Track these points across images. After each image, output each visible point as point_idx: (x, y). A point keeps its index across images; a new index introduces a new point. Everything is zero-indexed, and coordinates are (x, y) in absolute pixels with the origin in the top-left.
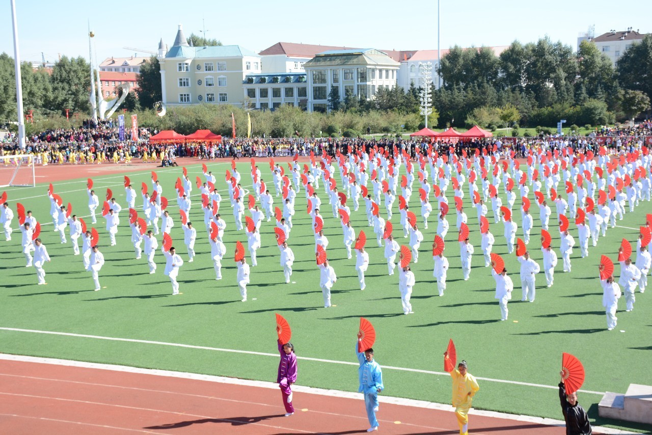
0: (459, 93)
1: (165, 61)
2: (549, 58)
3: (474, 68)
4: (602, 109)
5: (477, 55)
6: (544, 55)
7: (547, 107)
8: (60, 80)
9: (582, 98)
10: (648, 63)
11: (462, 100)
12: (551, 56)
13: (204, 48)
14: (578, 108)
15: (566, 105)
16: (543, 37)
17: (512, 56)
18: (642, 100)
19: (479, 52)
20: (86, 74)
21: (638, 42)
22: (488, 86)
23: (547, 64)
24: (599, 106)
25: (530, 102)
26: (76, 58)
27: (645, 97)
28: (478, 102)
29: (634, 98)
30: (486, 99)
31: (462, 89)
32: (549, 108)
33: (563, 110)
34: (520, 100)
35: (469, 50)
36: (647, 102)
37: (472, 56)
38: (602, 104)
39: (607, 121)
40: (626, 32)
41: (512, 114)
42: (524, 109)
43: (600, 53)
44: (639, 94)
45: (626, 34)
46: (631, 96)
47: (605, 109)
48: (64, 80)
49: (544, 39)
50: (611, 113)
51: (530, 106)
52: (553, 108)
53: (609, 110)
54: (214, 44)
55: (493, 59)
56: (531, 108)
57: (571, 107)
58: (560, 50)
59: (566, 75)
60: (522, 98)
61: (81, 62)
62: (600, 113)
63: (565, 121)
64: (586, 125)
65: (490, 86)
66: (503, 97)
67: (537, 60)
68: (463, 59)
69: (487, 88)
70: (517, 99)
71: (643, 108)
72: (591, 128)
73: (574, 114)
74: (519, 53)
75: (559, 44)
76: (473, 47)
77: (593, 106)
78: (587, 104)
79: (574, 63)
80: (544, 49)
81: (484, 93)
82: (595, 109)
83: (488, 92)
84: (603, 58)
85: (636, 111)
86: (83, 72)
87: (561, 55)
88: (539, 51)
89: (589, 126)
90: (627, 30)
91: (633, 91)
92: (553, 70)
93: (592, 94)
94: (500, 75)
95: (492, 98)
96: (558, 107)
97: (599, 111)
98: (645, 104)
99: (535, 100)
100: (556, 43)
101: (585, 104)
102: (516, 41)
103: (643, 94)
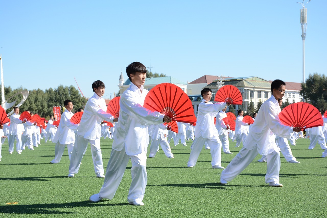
1: (123, 88)
8: (55, 100)
13: (150, 79)
20: (73, 96)
26: (69, 86)
48: (58, 100)
54: (162, 76)
61: (72, 89)
86: (72, 95)
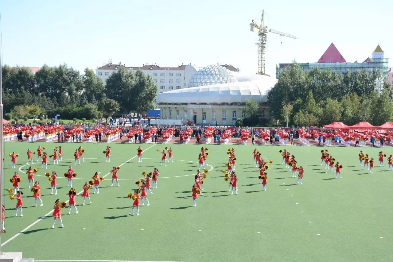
0: (6, 95)
2: (65, 76)
3: (18, 80)
4: (95, 109)
5: (20, 71)
6: (63, 75)
7: (63, 107)
9: (84, 102)
10: (121, 84)
11: (8, 101)
12: (67, 76)
14: (81, 108)
15: (74, 106)
16: (62, 64)
17: (43, 74)
18: (115, 105)
19: (21, 70)
21: (117, 71)
22: (26, 92)
23: (65, 81)
24: (93, 107)
25: (53, 103)
27: (116, 103)
28: (19, 102)
29: (110, 104)
30: (24, 100)
31: (8, 93)
32: (64, 108)
33: (72, 109)
34: (46, 101)
35: (14, 68)
36: (118, 106)
37: (17, 72)
38: (95, 106)
39: (97, 116)
40: (117, 65)
41: (36, 110)
42: (49, 107)
43: (96, 76)
44: (114, 102)
45: (118, 66)
46: (109, 102)
47: (97, 109)
49: (64, 65)
50: (100, 112)
51: (54, 105)
52: (66, 107)
53: (99, 110)
55: (30, 75)
56: (54, 107)
57: (77, 107)
58: (72, 73)
59: (76, 88)
60: (48, 100)
62: (94, 112)
63: (59, 115)
64: (83, 119)
65: (27, 92)
66: (35, 99)
67: (59, 78)
68: (10, 73)
69: (25, 93)
70: (44, 101)
71: (116, 110)
72: (86, 120)
73: (79, 111)
74: (47, 73)
75: (72, 69)
76: (17, 67)
77: (89, 107)
78: (86, 106)
79: (80, 81)
80: (62, 71)
81: (23, 96)
82: (91, 109)
83: (25, 96)
84: (98, 79)
85: (112, 111)
87: (73, 76)
88: (59, 72)
89: (85, 119)
90: (118, 64)
91: (110, 100)
92: (68, 84)
93: (90, 100)
94: (36, 86)
95: (28, 100)
96: (69, 107)
97: (93, 110)
98: (117, 107)
99: (57, 102)
100: (70, 68)
101: (85, 106)
102: (45, 65)
103: (116, 101)
